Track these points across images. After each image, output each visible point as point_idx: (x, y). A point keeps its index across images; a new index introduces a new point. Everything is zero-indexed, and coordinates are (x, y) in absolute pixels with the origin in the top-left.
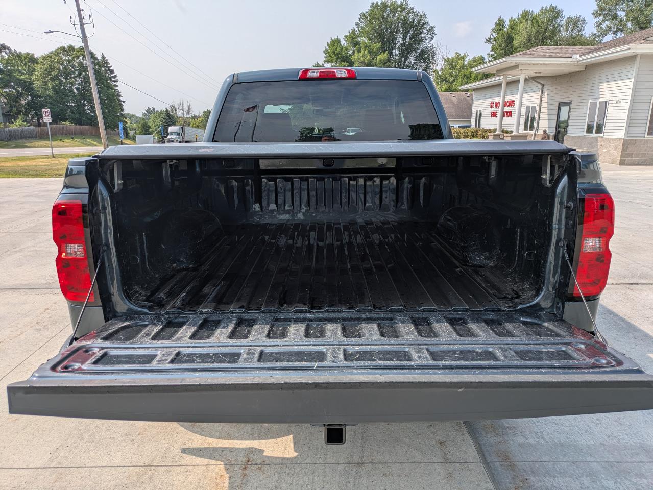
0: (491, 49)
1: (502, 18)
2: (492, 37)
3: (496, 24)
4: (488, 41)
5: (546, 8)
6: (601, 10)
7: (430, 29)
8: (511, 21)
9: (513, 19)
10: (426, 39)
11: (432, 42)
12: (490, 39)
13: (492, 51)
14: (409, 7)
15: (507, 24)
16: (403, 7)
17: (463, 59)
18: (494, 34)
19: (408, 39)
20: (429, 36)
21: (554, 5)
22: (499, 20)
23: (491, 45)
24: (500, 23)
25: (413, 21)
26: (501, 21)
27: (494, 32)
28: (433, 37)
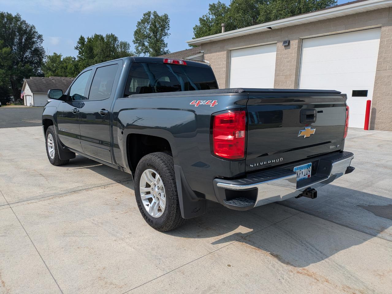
0: (78, 53)
1: (82, 36)
2: (78, 47)
3: (80, 39)
4: (76, 48)
5: (109, 35)
6: (137, 40)
7: (39, 36)
8: (88, 38)
9: (89, 38)
10: (37, 42)
11: (41, 45)
12: (77, 47)
13: (79, 54)
14: (22, 20)
15: (86, 40)
16: (17, 18)
17: (59, 57)
18: (79, 45)
19: (23, 40)
20: (39, 40)
21: (113, 34)
22: (81, 37)
23: (78, 51)
24: (82, 39)
25: (26, 29)
26: (82, 37)
27: (79, 44)
28: (42, 41)
